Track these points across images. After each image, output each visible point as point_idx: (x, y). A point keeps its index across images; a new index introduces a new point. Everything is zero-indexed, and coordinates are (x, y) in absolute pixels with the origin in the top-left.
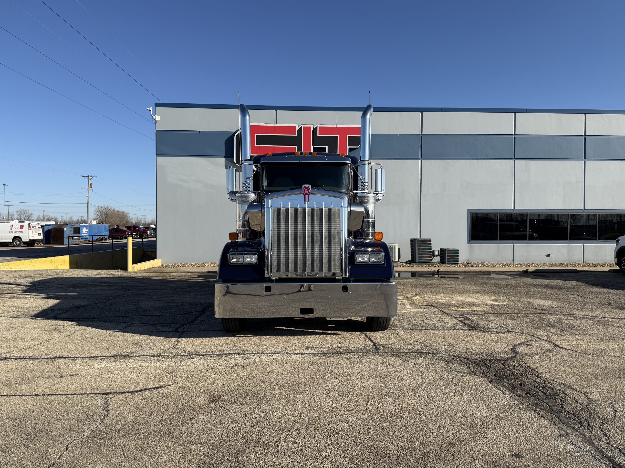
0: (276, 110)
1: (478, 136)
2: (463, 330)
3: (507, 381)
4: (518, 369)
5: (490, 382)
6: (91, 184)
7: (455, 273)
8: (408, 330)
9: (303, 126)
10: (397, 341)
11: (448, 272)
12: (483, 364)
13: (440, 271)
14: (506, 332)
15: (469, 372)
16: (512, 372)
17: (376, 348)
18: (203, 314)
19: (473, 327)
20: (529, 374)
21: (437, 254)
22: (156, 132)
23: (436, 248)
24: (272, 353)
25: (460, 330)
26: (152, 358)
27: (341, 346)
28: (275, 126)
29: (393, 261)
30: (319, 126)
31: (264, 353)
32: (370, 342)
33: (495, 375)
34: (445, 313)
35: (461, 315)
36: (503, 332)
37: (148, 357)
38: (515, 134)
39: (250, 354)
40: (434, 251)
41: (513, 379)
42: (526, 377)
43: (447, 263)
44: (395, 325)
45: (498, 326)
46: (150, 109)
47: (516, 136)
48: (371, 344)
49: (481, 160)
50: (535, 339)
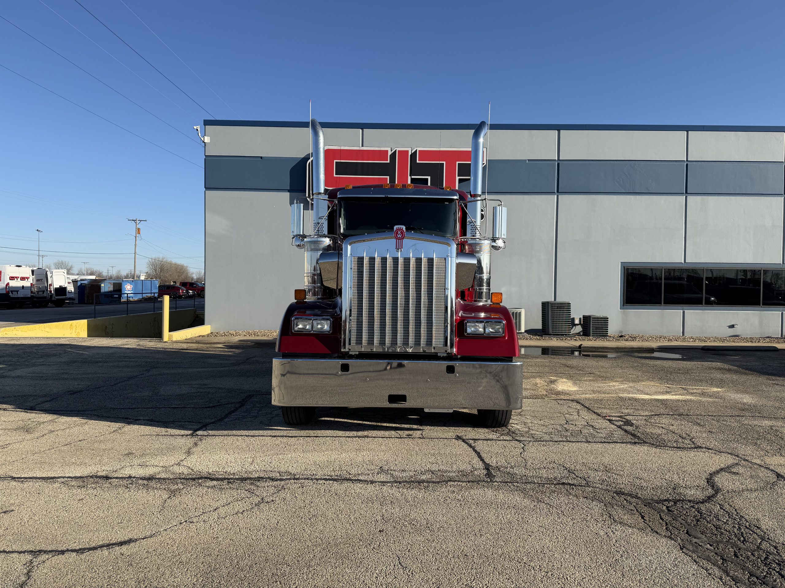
0: (362, 129)
1: (636, 163)
2: (625, 443)
3: (711, 545)
4: (725, 521)
5: (682, 549)
6: (139, 229)
7: (603, 350)
8: (540, 441)
9: (398, 149)
10: (522, 461)
11: (595, 348)
12: (664, 508)
13: (583, 347)
14: (692, 448)
15: (642, 525)
16: (716, 527)
17: (489, 475)
18: (240, 407)
19: (639, 438)
20: (746, 533)
21: (579, 323)
22: (205, 159)
23: (577, 315)
24: (324, 479)
25: (619, 443)
26: (140, 482)
27: (434, 468)
28: (361, 149)
29: (517, 331)
30: (419, 149)
31: (312, 479)
32: (481, 463)
33: (687, 533)
34: (594, 413)
35: (619, 417)
36: (687, 448)
37: (134, 479)
38: (687, 161)
39: (289, 479)
40: (573, 319)
41: (721, 542)
42: (742, 539)
43: (593, 336)
44: (520, 432)
45: (679, 437)
46: (197, 128)
47: (689, 163)
48: (480, 465)
49: (639, 195)
50: (742, 461)
